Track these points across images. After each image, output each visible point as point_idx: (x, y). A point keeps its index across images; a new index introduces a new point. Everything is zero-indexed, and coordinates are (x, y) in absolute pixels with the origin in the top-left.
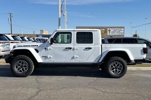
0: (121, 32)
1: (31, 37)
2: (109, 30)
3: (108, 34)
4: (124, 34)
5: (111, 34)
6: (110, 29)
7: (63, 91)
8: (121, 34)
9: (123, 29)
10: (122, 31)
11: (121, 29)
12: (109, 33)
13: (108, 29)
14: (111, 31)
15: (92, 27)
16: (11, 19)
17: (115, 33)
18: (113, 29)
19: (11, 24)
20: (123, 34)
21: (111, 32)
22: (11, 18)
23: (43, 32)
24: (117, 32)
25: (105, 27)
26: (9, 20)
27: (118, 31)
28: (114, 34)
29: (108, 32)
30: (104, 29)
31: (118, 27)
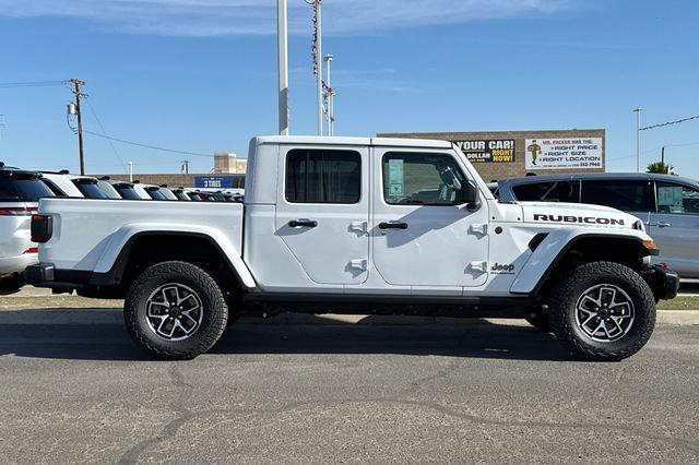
0: (589, 153)
1: (165, 186)
2: (535, 148)
3: (529, 166)
4: (604, 162)
5: (541, 165)
6: (539, 142)
7: (286, 417)
8: (588, 162)
9: (597, 141)
10: (595, 147)
11: (589, 142)
12: (535, 157)
13: (529, 142)
14: (540, 153)
15: (452, 134)
16: (77, 108)
17: (564, 162)
18: (551, 140)
19: (80, 131)
20: (601, 162)
21: (542, 156)
22: (78, 101)
23: (227, 165)
24: (569, 156)
25: (514, 133)
26: (69, 112)
27: (576, 150)
28: (555, 165)
29: (529, 155)
30: (507, 144)
31: (576, 133)
